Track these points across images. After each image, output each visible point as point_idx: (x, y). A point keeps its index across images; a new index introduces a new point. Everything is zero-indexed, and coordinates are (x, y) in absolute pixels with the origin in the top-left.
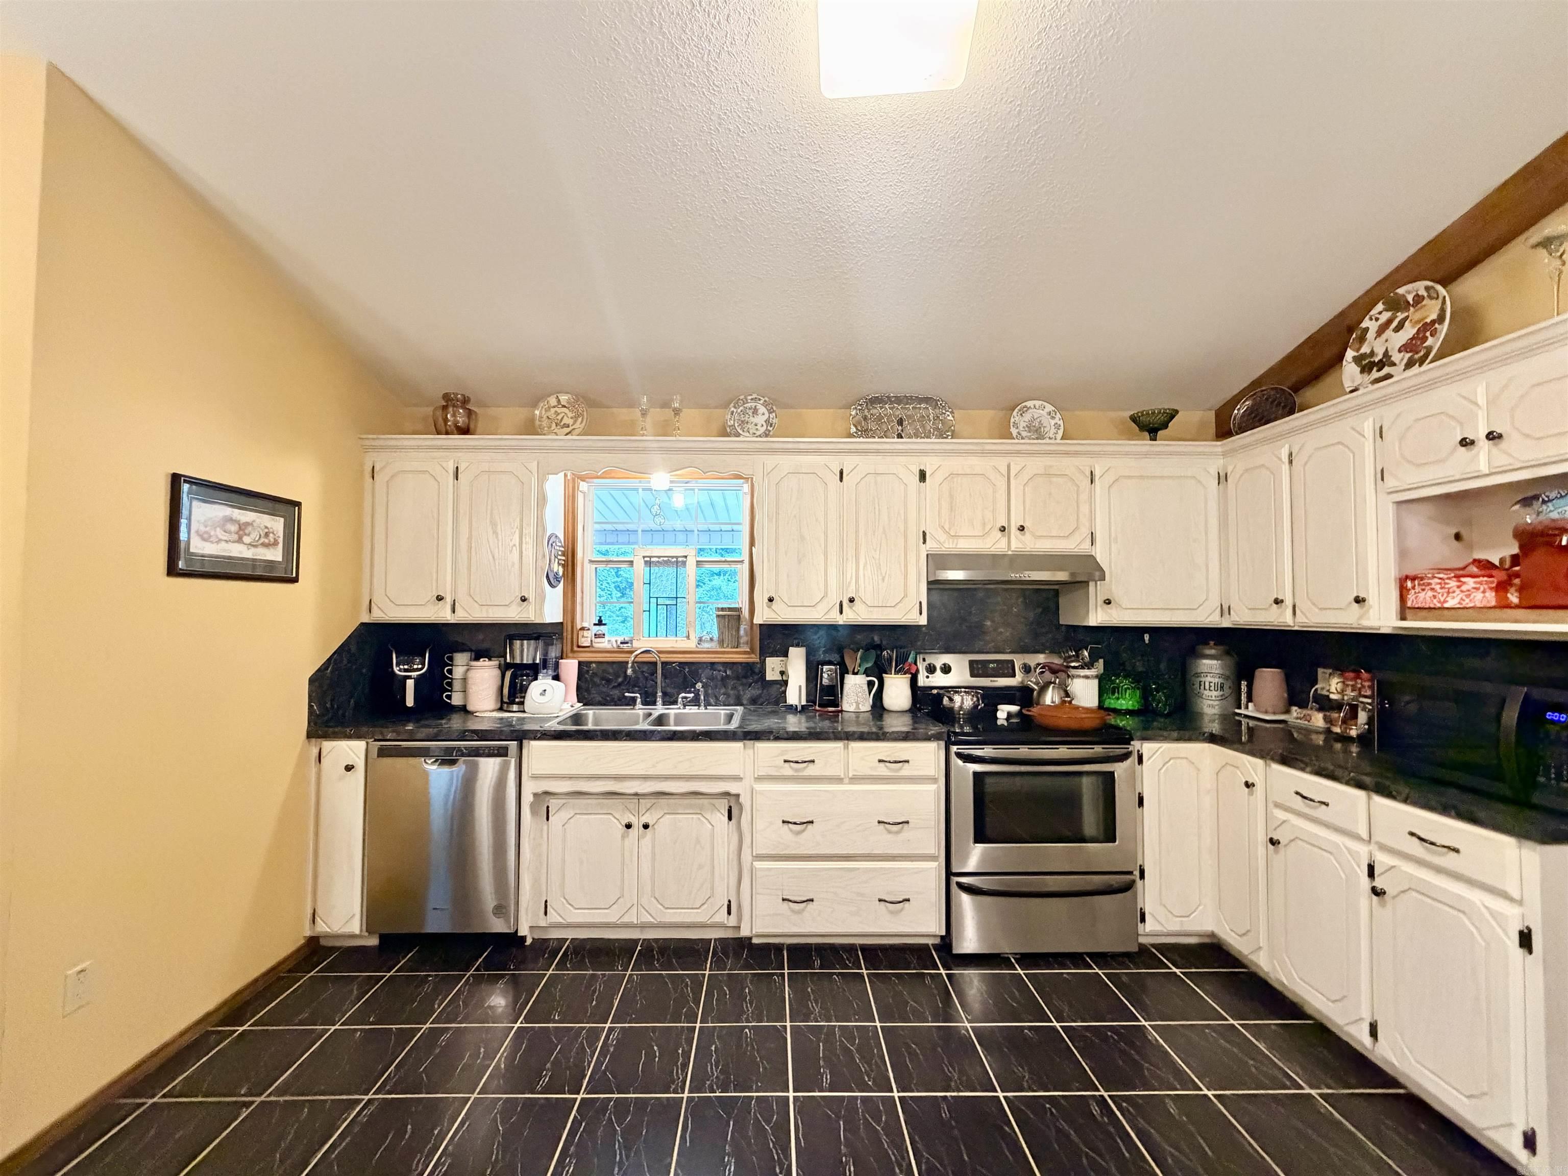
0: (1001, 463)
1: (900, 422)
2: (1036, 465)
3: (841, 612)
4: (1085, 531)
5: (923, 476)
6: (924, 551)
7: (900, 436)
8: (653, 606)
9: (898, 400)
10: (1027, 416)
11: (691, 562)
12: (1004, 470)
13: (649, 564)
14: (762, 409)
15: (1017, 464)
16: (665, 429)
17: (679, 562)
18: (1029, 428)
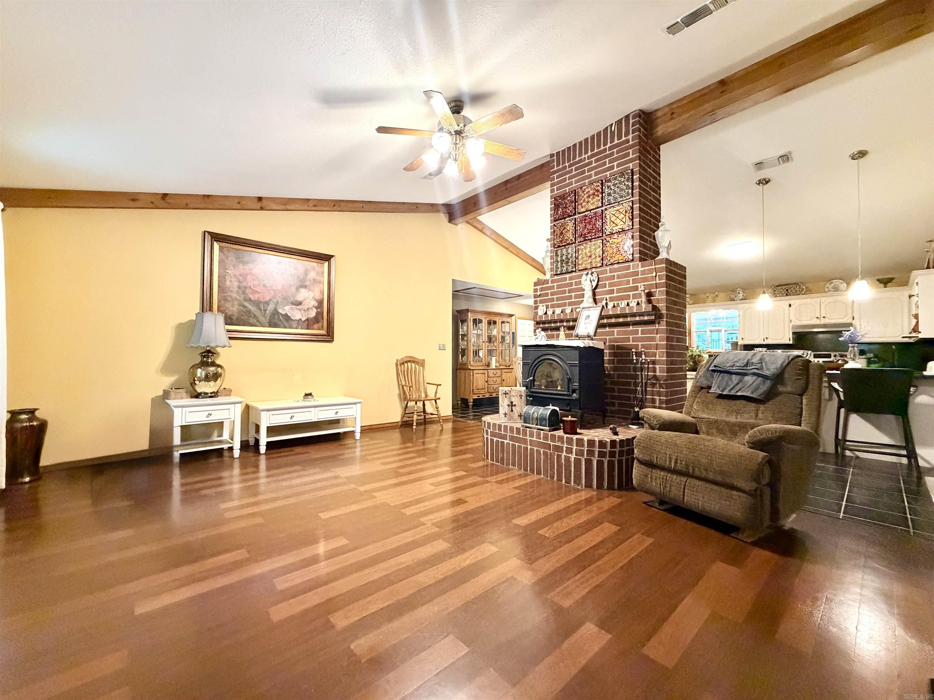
0: (818, 300)
1: (787, 290)
2: (830, 299)
3: (764, 341)
4: (850, 316)
5: (790, 305)
6: (791, 325)
7: (787, 295)
8: (712, 342)
9: (786, 285)
10: (833, 285)
11: (723, 331)
12: (819, 302)
13: (711, 331)
14: (741, 292)
15: (823, 299)
16: (714, 301)
17: (719, 331)
18: (833, 288)
